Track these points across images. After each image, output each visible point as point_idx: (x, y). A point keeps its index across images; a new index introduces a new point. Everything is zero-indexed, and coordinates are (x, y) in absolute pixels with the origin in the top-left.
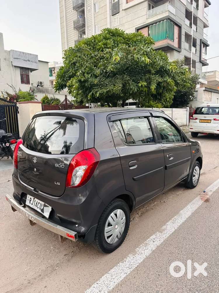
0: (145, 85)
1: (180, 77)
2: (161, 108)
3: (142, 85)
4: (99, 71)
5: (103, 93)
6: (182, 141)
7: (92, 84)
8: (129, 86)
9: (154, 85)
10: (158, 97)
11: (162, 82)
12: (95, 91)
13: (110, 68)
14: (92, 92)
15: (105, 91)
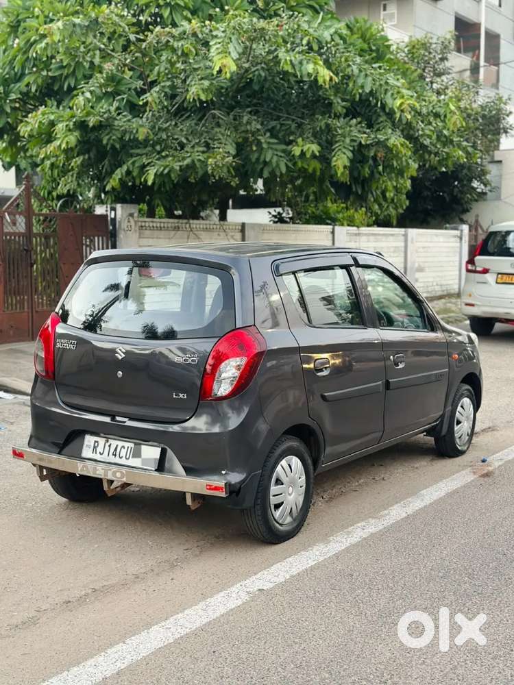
0: (313, 151)
1: (430, 123)
2: (363, 225)
3: (302, 150)
4: (155, 94)
5: (169, 171)
6: (425, 327)
7: (127, 138)
8: (261, 154)
9: (343, 155)
10: (354, 190)
11: (371, 144)
12: (137, 165)
13: (196, 90)
14: (125, 168)
15: (177, 166)
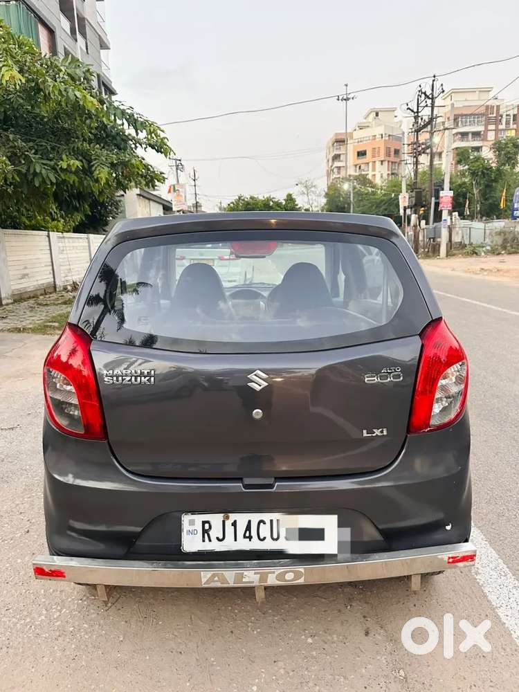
0: (78, 166)
3: (68, 165)
8: (30, 166)
9: (103, 170)
